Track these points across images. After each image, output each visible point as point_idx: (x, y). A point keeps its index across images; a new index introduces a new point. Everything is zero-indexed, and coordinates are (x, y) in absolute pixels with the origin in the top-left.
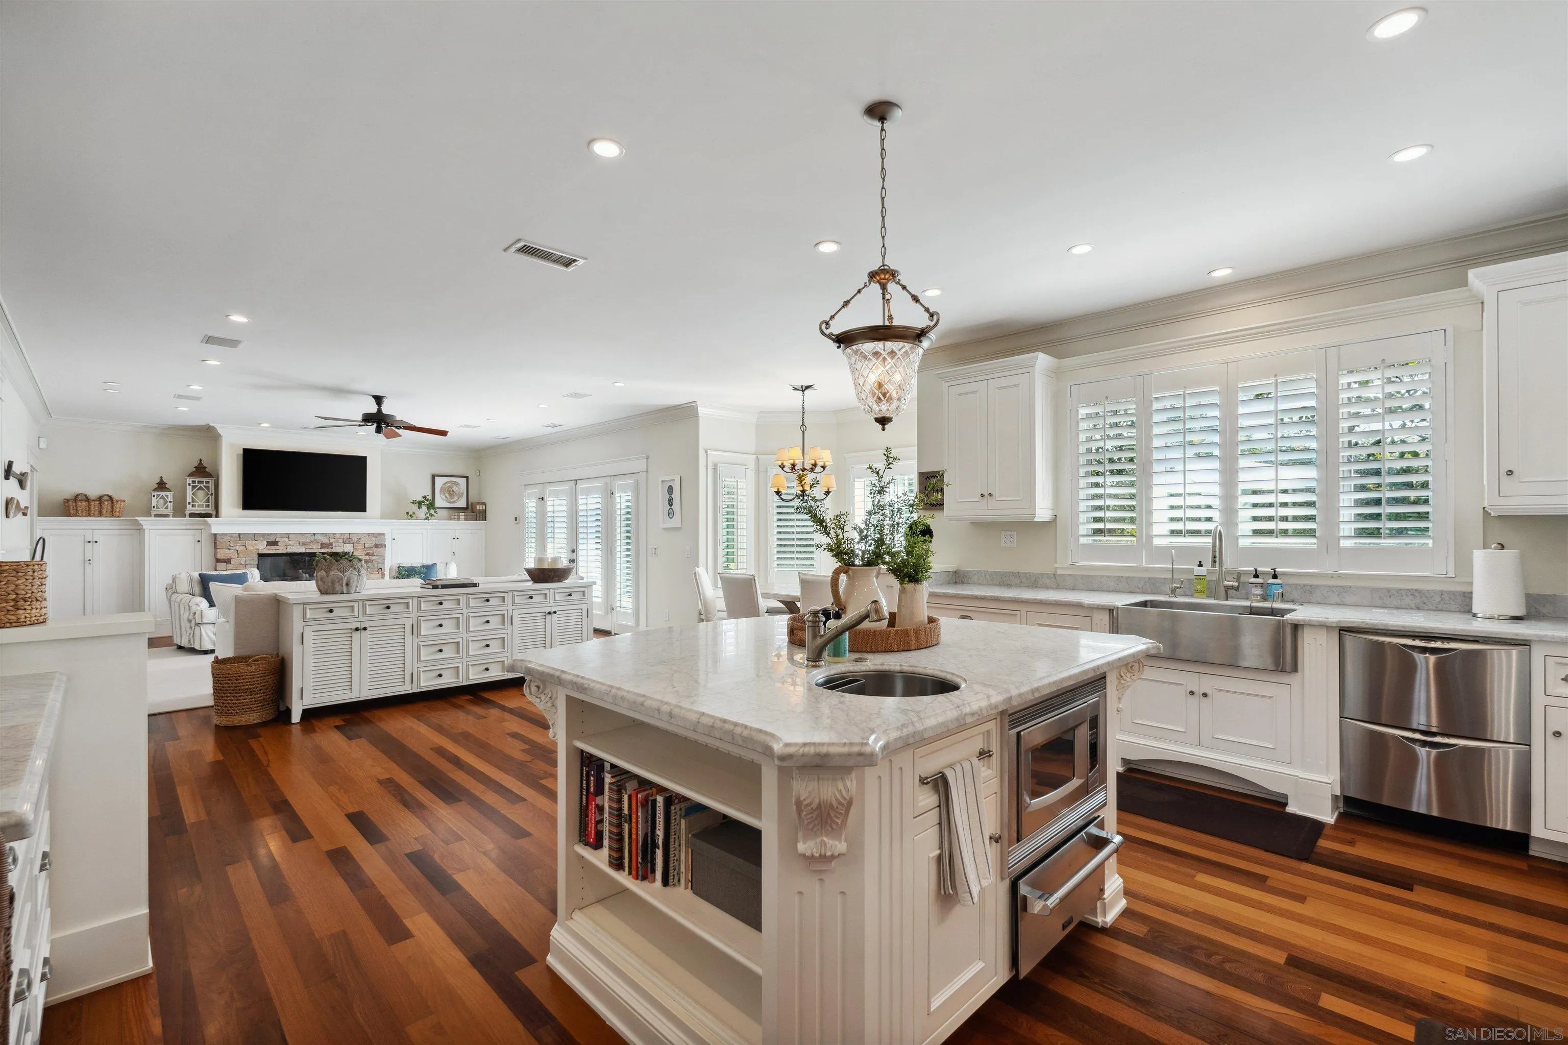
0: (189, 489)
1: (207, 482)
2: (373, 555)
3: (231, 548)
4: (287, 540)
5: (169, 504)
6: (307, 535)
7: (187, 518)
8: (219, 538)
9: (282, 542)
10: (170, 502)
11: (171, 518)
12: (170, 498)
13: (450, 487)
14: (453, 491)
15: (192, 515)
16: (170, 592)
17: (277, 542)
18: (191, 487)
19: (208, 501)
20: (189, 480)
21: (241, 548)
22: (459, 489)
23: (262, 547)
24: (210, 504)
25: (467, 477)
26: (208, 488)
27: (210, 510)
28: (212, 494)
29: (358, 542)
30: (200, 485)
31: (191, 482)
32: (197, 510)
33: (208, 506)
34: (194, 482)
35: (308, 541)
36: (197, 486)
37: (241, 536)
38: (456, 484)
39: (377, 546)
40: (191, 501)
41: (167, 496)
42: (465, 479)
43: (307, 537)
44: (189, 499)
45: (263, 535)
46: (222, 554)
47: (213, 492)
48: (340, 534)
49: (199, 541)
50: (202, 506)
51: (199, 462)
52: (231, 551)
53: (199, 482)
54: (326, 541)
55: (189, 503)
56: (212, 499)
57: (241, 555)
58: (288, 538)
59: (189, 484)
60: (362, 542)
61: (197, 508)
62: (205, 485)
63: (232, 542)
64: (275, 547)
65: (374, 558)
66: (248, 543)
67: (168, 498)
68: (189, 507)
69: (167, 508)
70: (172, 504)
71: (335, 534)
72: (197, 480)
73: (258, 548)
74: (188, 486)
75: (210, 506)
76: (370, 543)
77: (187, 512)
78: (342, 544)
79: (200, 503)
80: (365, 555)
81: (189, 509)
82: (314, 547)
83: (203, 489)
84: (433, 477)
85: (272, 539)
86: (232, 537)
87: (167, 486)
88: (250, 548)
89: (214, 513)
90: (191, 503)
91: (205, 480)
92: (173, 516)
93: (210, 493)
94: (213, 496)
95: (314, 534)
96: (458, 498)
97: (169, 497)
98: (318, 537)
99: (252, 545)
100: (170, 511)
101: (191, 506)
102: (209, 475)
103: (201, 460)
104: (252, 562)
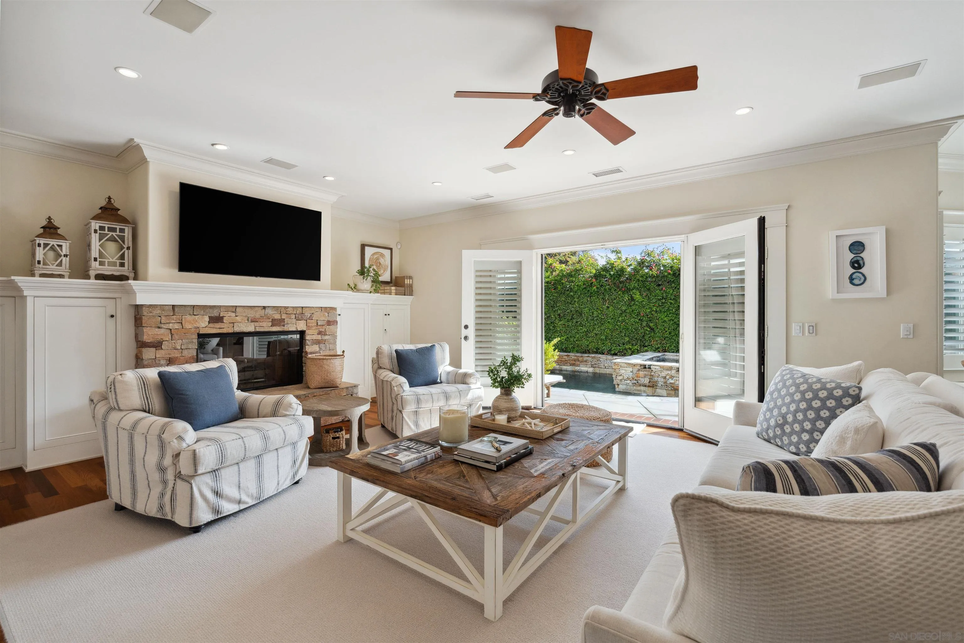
0: (95, 238)
1: (122, 231)
2: (325, 335)
3: (162, 326)
4: (233, 315)
5: (64, 259)
6: (257, 309)
7: (93, 281)
8: (145, 312)
9: (228, 317)
10: (66, 256)
11: (66, 280)
12: (65, 250)
13: (377, 259)
14: (380, 264)
15: (99, 277)
16: (101, 409)
17: (222, 318)
18: (97, 235)
19: (122, 257)
20: (95, 225)
21: (177, 326)
22: (385, 261)
23: (203, 325)
24: (126, 261)
25: (391, 249)
26: (123, 239)
27: (126, 270)
28: (128, 248)
29: (311, 318)
30: (111, 233)
31: (97, 228)
32: (107, 270)
33: (122, 265)
34: (102, 228)
35: (258, 316)
36: (108, 234)
37: (176, 309)
38: (382, 255)
39: (329, 323)
40: (97, 256)
41: (60, 246)
42: (389, 251)
43: (256, 312)
44: (95, 253)
45: (204, 308)
46: (149, 334)
47: (131, 245)
48: (293, 307)
49: (112, 316)
50: (114, 264)
51: (107, 200)
52: (162, 331)
53: (110, 229)
54: (277, 316)
55: (95, 259)
56: (128, 254)
57: (176, 336)
58: (235, 312)
59: (96, 231)
60: (315, 318)
61: (106, 267)
62: (118, 233)
63: (163, 318)
64: (218, 325)
65: (326, 337)
66: (185, 318)
67: (62, 250)
68: (95, 265)
69: (60, 264)
70: (68, 259)
71: (287, 308)
72: (106, 226)
73: (198, 325)
74: (93, 234)
75: (126, 265)
76: (322, 318)
77: (92, 273)
78: (294, 320)
79: (111, 260)
80: (318, 334)
81: (95, 267)
82: (264, 324)
83: (116, 241)
84: (363, 247)
85: (215, 313)
86: (163, 310)
87: (59, 231)
88: (188, 326)
89: (132, 275)
90: (98, 260)
91: (118, 227)
92: (70, 278)
93: (126, 246)
94: (131, 251)
95: (264, 308)
96: (384, 271)
97: (64, 248)
98: (268, 311)
99: (190, 322)
100: (65, 269)
101: (97, 263)
102: (124, 220)
103: (109, 198)
104: (190, 346)
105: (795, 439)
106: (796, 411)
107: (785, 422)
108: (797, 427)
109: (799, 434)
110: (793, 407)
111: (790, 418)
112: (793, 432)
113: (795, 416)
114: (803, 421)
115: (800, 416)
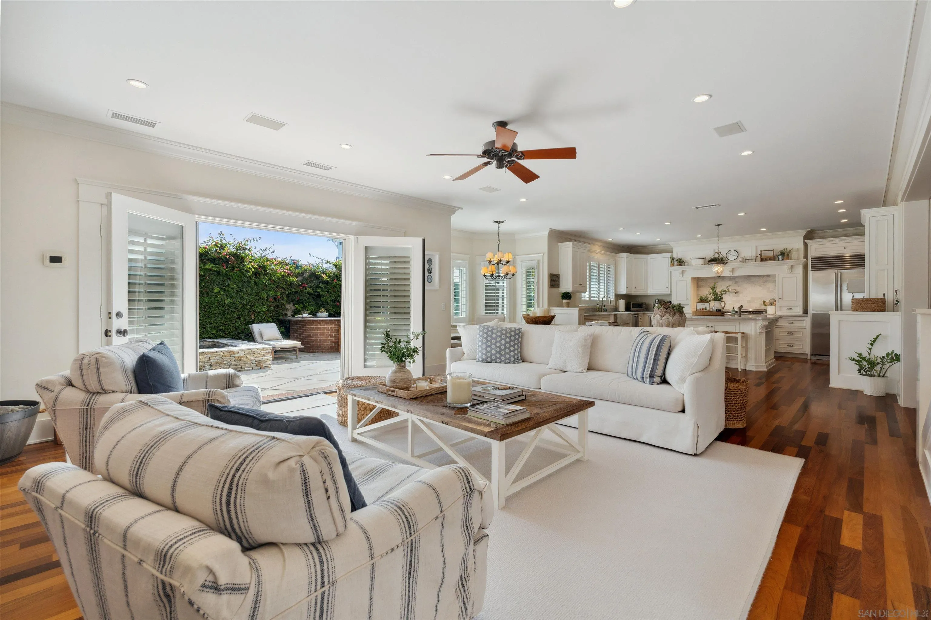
105: (507, 356)
106: (505, 343)
107: (501, 350)
108: (507, 351)
109: (509, 354)
110: (503, 342)
111: (503, 347)
112: (506, 353)
113: (505, 346)
114: (510, 347)
115: (508, 345)
